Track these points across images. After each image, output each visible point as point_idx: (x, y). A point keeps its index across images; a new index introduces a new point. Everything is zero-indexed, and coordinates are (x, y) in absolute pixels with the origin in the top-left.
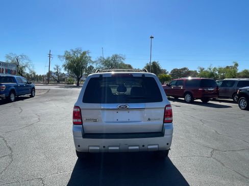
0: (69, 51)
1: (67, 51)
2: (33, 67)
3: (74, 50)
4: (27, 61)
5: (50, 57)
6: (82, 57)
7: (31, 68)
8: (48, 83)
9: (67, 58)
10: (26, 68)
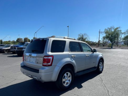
0: (107, 29)
1: (106, 29)
2: (89, 39)
3: (110, 28)
4: (87, 36)
5: (100, 33)
6: (115, 31)
7: (88, 39)
8: (98, 47)
9: (106, 33)
10: (86, 39)
